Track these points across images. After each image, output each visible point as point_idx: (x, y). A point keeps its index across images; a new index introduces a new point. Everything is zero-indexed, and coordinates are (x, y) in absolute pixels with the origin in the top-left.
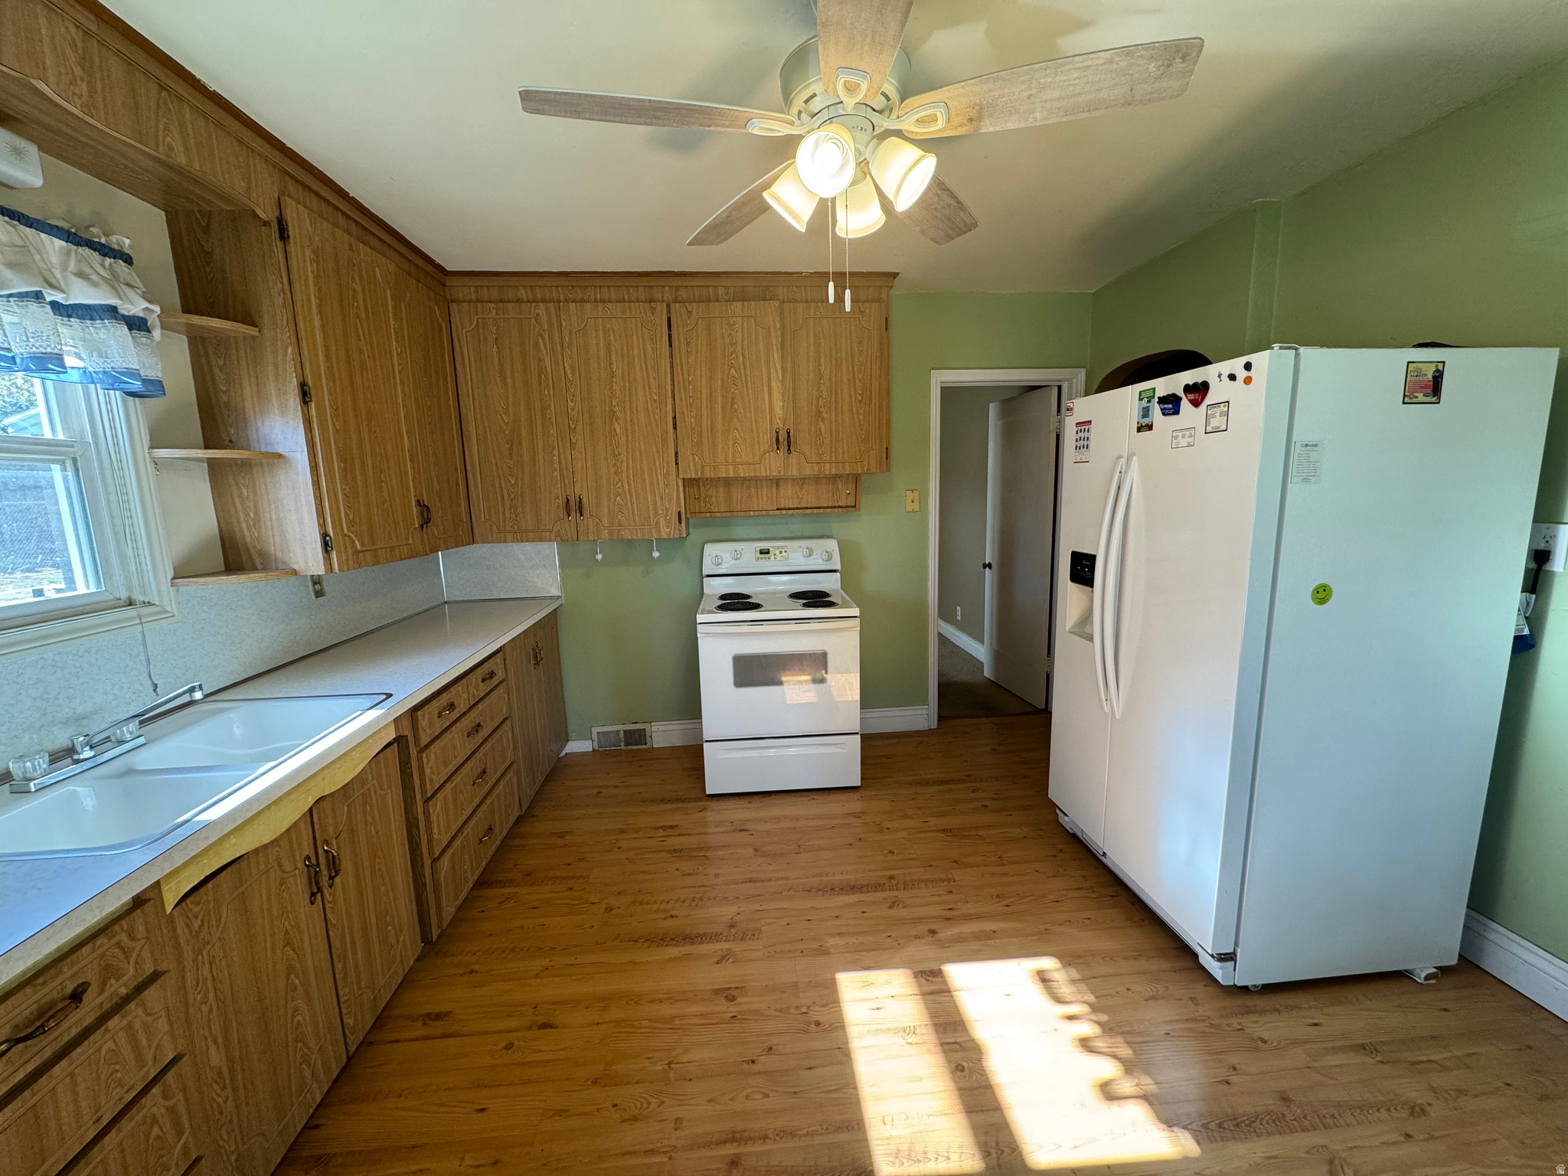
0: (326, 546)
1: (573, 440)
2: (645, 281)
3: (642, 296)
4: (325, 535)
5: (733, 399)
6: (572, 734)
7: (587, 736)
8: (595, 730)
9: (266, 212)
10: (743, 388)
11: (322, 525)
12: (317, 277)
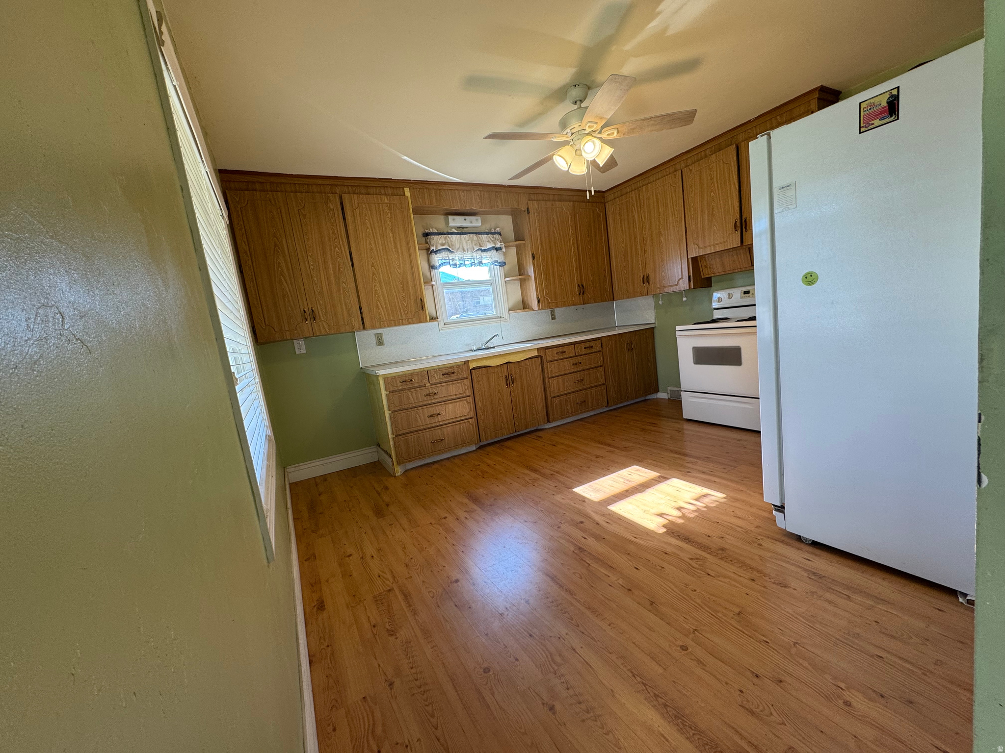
0: (539, 302)
1: (646, 249)
2: (672, 163)
3: (671, 171)
4: (538, 298)
5: (713, 209)
6: (660, 389)
7: (665, 391)
8: (669, 388)
9: (524, 208)
10: (717, 202)
11: (537, 295)
12: (538, 221)
